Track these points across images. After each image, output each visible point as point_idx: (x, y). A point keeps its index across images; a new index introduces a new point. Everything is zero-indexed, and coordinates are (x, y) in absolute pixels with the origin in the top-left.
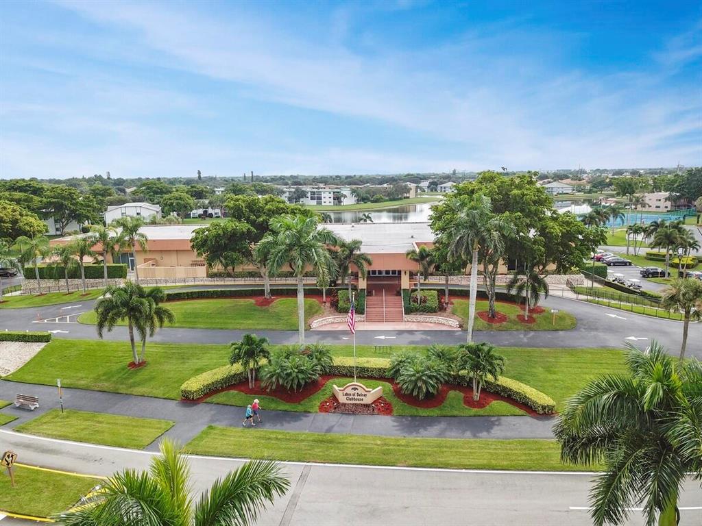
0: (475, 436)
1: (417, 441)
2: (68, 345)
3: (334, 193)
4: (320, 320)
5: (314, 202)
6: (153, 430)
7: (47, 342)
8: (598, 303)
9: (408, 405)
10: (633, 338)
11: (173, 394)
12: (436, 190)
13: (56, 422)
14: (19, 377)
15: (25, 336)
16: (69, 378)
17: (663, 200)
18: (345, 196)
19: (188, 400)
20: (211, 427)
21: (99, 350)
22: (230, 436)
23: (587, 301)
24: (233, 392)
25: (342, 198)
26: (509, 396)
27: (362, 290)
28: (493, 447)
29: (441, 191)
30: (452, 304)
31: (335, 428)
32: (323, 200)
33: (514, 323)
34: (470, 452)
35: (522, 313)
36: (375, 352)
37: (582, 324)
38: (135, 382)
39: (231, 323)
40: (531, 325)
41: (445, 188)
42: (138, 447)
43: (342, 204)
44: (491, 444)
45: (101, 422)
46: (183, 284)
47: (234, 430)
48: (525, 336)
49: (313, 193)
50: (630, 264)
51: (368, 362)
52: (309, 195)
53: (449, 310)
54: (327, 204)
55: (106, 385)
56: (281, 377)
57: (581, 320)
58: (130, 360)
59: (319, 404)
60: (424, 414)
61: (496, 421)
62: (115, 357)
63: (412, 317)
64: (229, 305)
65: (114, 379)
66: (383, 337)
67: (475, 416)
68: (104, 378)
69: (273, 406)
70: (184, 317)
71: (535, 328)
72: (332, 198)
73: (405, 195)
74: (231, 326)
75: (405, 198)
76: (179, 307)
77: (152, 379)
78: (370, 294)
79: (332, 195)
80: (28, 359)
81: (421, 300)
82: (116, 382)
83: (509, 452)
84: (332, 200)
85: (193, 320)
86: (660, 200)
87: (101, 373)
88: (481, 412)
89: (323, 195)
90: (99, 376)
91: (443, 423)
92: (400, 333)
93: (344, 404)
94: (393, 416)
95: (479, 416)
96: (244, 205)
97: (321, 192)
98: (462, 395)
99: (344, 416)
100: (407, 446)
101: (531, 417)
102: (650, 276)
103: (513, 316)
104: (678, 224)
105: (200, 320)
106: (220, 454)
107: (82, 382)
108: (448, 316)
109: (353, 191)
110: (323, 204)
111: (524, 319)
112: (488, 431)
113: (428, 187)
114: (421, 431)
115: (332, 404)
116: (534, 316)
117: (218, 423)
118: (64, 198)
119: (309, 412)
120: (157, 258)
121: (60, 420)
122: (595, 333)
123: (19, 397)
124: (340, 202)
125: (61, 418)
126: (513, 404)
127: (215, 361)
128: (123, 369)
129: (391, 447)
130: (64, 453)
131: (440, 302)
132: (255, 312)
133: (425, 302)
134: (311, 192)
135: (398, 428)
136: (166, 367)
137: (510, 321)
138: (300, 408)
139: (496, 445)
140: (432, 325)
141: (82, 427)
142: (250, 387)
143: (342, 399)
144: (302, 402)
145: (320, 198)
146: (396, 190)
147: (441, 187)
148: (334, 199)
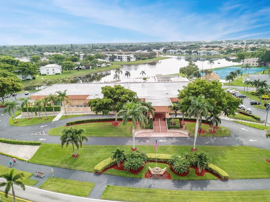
0: (202, 190)
1: (182, 192)
2: (48, 146)
3: (127, 57)
4: (137, 132)
5: (119, 60)
6: (88, 187)
7: (40, 145)
8: (237, 123)
9: (176, 175)
10: (251, 140)
11: (91, 170)
12: (166, 53)
13: (53, 184)
14: (33, 161)
15: (32, 143)
16: (52, 162)
17: (255, 62)
18: (132, 58)
19: (97, 173)
20: (108, 186)
21: (60, 149)
22: (116, 190)
23: (233, 121)
24: (113, 169)
25: (131, 59)
26: (211, 171)
27: (151, 119)
28: (209, 195)
29: (168, 53)
30: (185, 124)
31: (152, 186)
32: (123, 59)
33: (208, 133)
34: (201, 197)
35: (210, 128)
36: (160, 149)
37: (233, 134)
38: (76, 164)
39: (105, 134)
40: (215, 134)
41: (169, 52)
42: (85, 196)
43: (131, 61)
44: (208, 193)
45: (69, 184)
46: (82, 114)
47: (117, 187)
48: (213, 139)
49: (119, 57)
50: (246, 97)
51: (160, 156)
52: (117, 57)
53: (184, 127)
54: (125, 61)
55: (66, 166)
56: (131, 166)
57: (232, 131)
58: (72, 154)
59: (144, 175)
60: (182, 179)
61: (208, 182)
62: (66, 152)
63: (171, 130)
64: (102, 126)
65: (69, 163)
66: (161, 141)
67: (200, 180)
68: (64, 162)
69: (128, 175)
70: (87, 131)
71: (216, 135)
73: (155, 56)
74: (105, 135)
75: (155, 57)
76: (84, 126)
77: (82, 163)
78: (154, 120)
79: (126, 58)
80: (34, 153)
81: (174, 123)
82: (69, 164)
83: (215, 197)
84: (126, 59)
85: (90, 133)
86: (254, 62)
87: (63, 159)
88: (202, 178)
89: (123, 58)
90: (63, 161)
91: (190, 183)
92: (168, 138)
93: (154, 175)
94: (171, 180)
95: (202, 180)
96: (109, 91)
97: (122, 56)
98: (194, 170)
99: (154, 180)
100: (178, 194)
101: (220, 180)
102: (254, 104)
103: (208, 130)
104: (264, 82)
105: (93, 133)
106: (114, 199)
107: (57, 164)
108: (184, 130)
109: (135, 56)
110: (123, 61)
111: (212, 131)
112: (206, 187)
113: (163, 51)
114: (183, 187)
115: (149, 175)
116: (215, 130)
117: (110, 183)
118: (25, 66)
119: (141, 178)
120: (71, 102)
121: (54, 183)
122: (238, 138)
123: (36, 172)
124: (130, 60)
125: (54, 182)
126: (213, 174)
127: (103, 154)
128: (71, 158)
129: (173, 195)
130: (60, 199)
131: (181, 124)
132: (113, 129)
133: (175, 124)
134: (118, 56)
135: (174, 186)
136: (86, 157)
137: (207, 133)
138: (138, 176)
139: (210, 194)
140: (178, 134)
141: (63, 186)
142: (119, 167)
143: (153, 173)
144: (138, 174)
145: (122, 59)
146: (151, 55)
147: (168, 52)
148: (127, 59)
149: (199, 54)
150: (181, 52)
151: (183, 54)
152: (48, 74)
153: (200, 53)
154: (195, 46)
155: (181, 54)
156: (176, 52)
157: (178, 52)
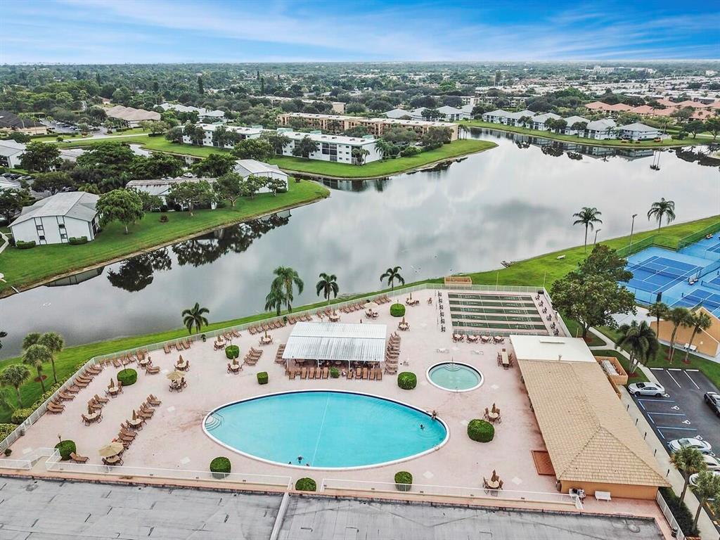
3: (353, 147)
5: (327, 158)
12: (480, 118)
18: (367, 153)
25: (364, 155)
32: (339, 155)
43: (363, 163)
49: (326, 145)
52: (320, 147)
54: (344, 161)
72: (350, 154)
75: (445, 143)
79: (349, 150)
84: (350, 156)
89: (338, 149)
97: (336, 144)
109: (379, 144)
110: (339, 161)
124: (360, 160)
134: (324, 143)
145: (334, 153)
146: (434, 138)
147: (488, 116)
148: (353, 156)
149: (589, 135)
150: (531, 123)
151: (536, 128)
152: (43, 242)
153: (593, 132)
154: (572, 98)
155: (531, 127)
156: (514, 120)
157: (520, 121)
